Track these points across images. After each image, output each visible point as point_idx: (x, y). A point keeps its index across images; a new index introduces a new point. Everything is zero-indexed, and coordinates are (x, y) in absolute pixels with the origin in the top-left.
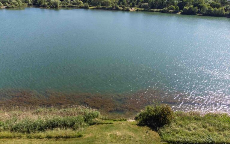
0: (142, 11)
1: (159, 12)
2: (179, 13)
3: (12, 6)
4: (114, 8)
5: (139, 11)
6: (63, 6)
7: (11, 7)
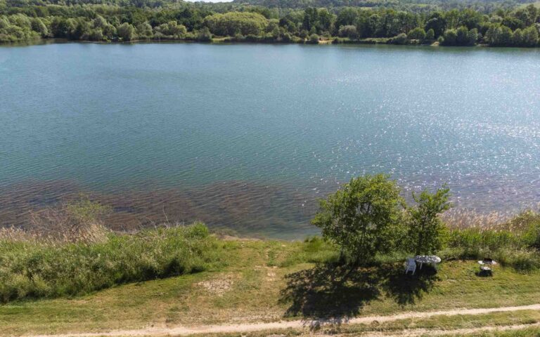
0: (345, 42)
1: (388, 43)
2: (436, 44)
3: (9, 39)
4: (279, 39)
5: (341, 42)
6: (140, 39)
7: (7, 42)
